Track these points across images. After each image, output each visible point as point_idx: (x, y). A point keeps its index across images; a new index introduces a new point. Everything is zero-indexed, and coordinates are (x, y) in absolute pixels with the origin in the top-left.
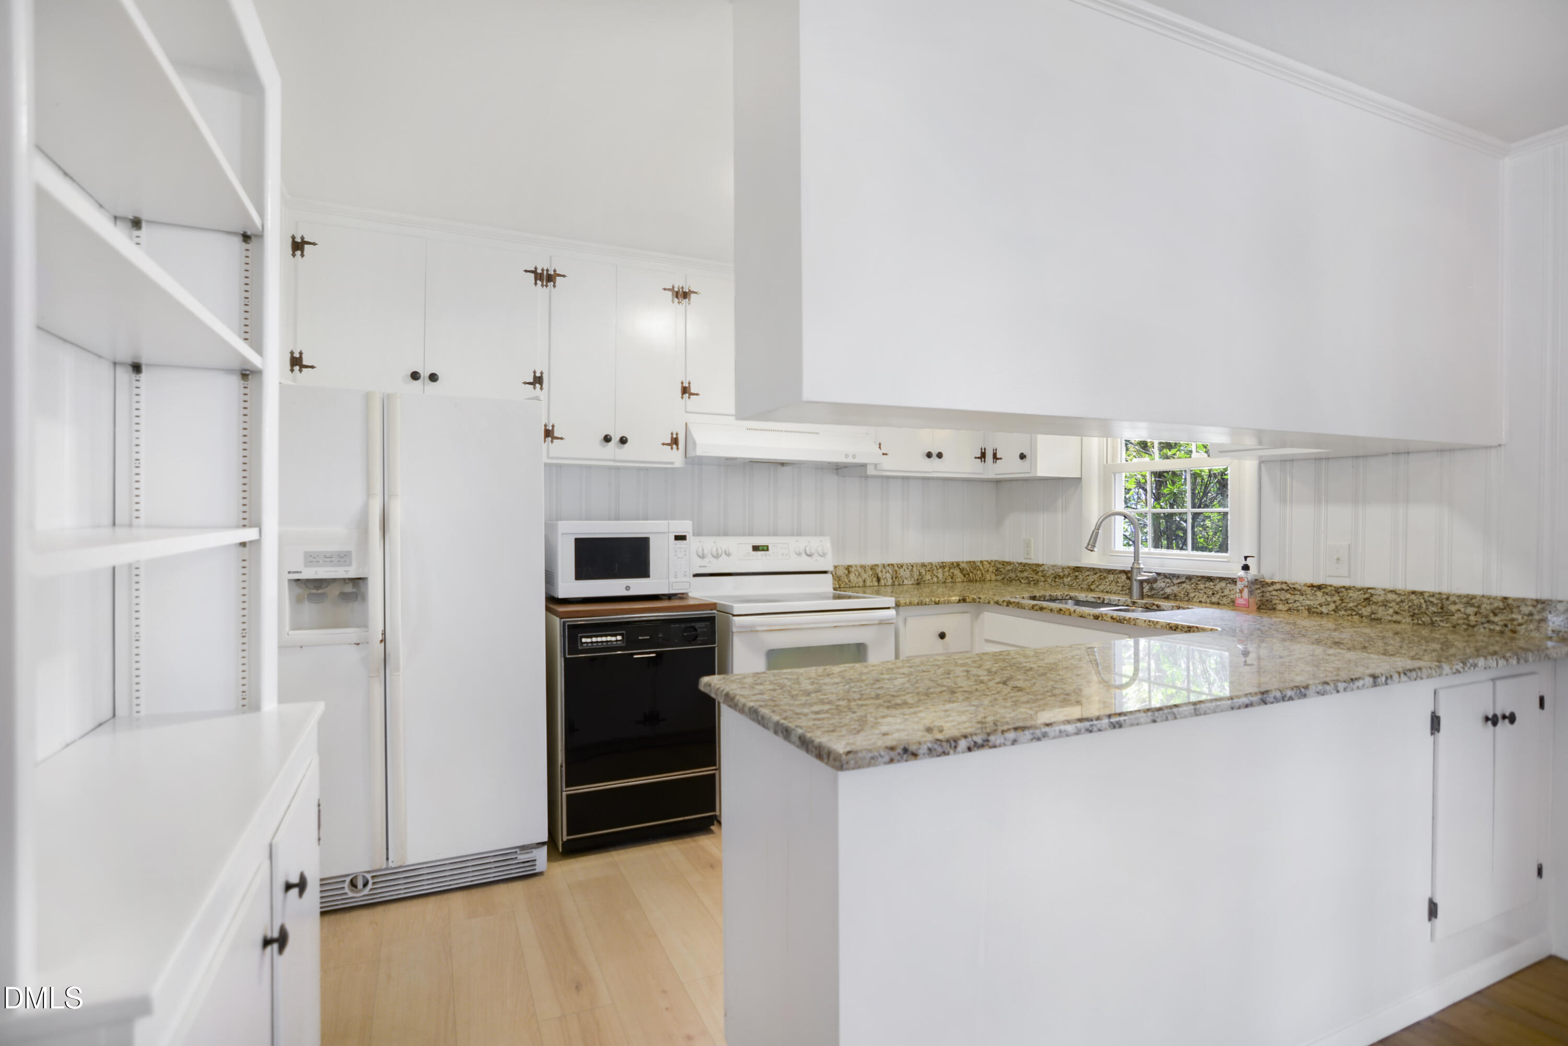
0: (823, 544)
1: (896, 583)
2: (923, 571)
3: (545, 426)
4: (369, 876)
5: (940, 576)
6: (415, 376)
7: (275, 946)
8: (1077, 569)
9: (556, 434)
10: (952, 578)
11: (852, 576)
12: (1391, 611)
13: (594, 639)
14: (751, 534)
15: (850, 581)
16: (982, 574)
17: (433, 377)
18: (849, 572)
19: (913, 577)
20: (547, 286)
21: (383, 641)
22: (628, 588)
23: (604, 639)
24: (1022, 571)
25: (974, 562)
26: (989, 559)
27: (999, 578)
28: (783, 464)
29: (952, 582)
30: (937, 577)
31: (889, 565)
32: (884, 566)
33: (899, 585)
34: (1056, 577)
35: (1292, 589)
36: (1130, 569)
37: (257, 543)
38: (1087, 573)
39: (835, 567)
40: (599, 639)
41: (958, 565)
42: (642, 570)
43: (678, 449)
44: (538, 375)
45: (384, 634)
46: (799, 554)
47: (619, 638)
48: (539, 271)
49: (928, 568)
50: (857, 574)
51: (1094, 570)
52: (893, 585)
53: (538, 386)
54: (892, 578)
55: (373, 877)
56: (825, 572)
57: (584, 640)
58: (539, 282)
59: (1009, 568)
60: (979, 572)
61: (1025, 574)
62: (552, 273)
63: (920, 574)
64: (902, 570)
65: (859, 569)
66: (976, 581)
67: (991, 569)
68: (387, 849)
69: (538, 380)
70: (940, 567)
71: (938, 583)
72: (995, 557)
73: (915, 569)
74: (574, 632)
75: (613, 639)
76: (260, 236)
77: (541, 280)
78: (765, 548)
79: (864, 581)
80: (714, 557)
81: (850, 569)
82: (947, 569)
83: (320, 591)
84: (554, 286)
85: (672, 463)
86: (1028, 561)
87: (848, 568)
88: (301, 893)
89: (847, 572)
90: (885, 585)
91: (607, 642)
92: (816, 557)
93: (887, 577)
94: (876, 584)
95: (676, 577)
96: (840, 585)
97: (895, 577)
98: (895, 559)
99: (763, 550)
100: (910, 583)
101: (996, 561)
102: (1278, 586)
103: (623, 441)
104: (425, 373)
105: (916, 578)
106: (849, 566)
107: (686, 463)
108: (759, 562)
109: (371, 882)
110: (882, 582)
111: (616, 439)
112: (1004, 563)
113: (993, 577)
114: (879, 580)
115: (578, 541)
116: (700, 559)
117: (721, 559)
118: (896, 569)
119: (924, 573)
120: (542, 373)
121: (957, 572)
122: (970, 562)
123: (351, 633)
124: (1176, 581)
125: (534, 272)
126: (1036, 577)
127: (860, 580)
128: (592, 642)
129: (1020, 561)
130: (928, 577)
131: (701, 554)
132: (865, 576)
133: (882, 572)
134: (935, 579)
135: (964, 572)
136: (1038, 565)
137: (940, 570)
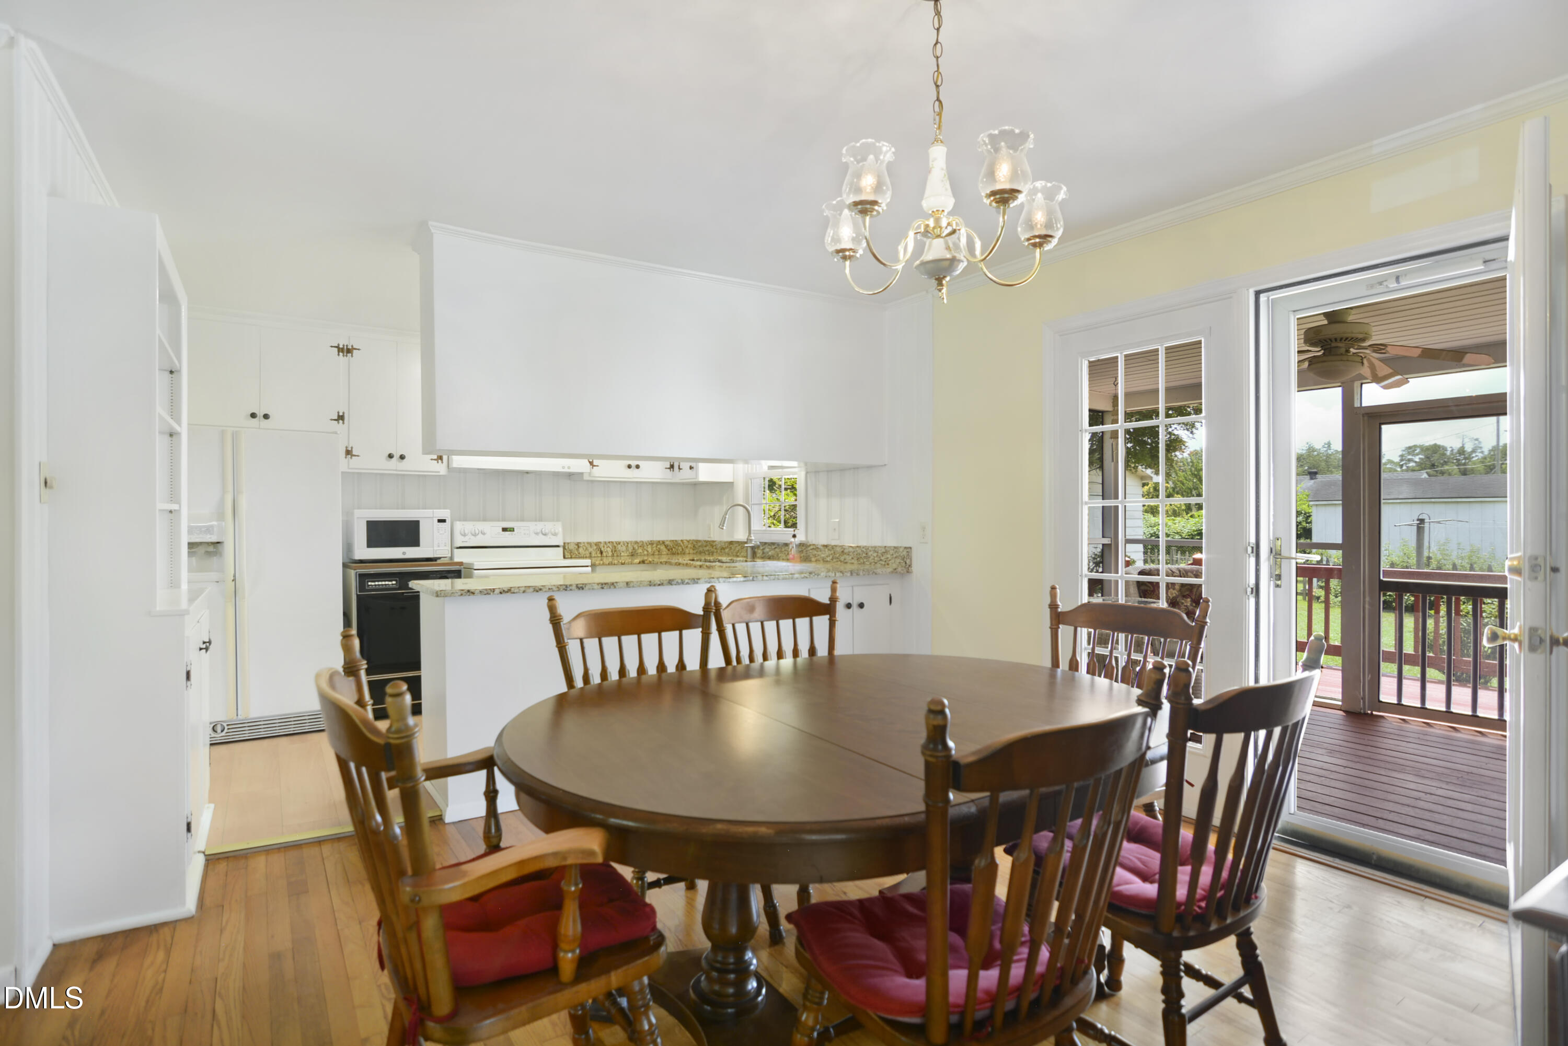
0: (558, 527)
1: (615, 555)
2: (636, 547)
3: (346, 447)
4: (225, 724)
5: (650, 550)
6: (253, 415)
7: (204, 650)
8: (731, 543)
9: (354, 453)
10: (659, 552)
11: (581, 550)
12: (850, 558)
13: (377, 583)
14: (504, 520)
15: (579, 553)
16: (683, 549)
17: (266, 417)
18: (579, 547)
19: (628, 550)
20: (347, 356)
21: (234, 580)
22: (404, 553)
23: (383, 583)
24: (706, 546)
25: (676, 541)
26: (688, 539)
27: (695, 552)
28: (527, 473)
29: (658, 555)
30: (647, 551)
31: (609, 542)
32: (605, 543)
33: (617, 556)
34: (723, 549)
35: (816, 548)
36: (746, 540)
37: (178, 511)
38: (735, 545)
39: (564, 543)
40: (380, 583)
41: (663, 542)
42: (415, 542)
43: (442, 462)
44: (341, 414)
45: (235, 576)
46: (537, 534)
47: (394, 582)
48: (341, 346)
49: (640, 544)
50: (585, 548)
51: (738, 542)
52: (613, 556)
53: (341, 421)
54: (612, 551)
55: (228, 725)
56: (558, 546)
57: (370, 583)
58: (341, 354)
59: (699, 544)
60: (680, 548)
61: (707, 548)
62: (350, 347)
63: (634, 549)
64: (619, 546)
65: (586, 545)
66: (678, 554)
67: (689, 546)
68: (237, 709)
69: (341, 418)
70: (650, 544)
71: (648, 555)
72: (693, 538)
73: (629, 545)
74: (363, 578)
75: (390, 583)
76: (179, 371)
77: (343, 352)
78: (512, 530)
79: (590, 553)
80: (473, 535)
81: (580, 545)
82: (655, 545)
83: (194, 550)
84: (352, 356)
85: (439, 472)
86: (709, 539)
87: (578, 544)
88: (207, 651)
89: (577, 547)
90: (607, 556)
91: (386, 585)
92: (550, 535)
93: (608, 550)
94: (600, 555)
95: (439, 546)
96: (571, 556)
97: (614, 550)
98: (615, 538)
99: (510, 531)
100: (626, 555)
101: (693, 540)
102: (812, 547)
103: (402, 457)
104: (260, 414)
105: (630, 551)
106: (578, 543)
107: (449, 472)
108: (508, 538)
109: (226, 728)
110: (604, 554)
111: (397, 456)
112: (697, 541)
113: (691, 551)
114: (601, 553)
115: (368, 522)
116: (463, 537)
117: (477, 537)
118: (615, 546)
119: (637, 548)
120: (343, 413)
121: (663, 547)
122: (673, 541)
123: (214, 576)
124: (773, 547)
125: (338, 347)
126: (712, 550)
127: (587, 552)
128: (375, 585)
129: (705, 539)
130: (640, 551)
131: (463, 533)
132: (591, 550)
133: (604, 547)
134: (646, 553)
135: (668, 548)
136: (714, 541)
137: (649, 546)
